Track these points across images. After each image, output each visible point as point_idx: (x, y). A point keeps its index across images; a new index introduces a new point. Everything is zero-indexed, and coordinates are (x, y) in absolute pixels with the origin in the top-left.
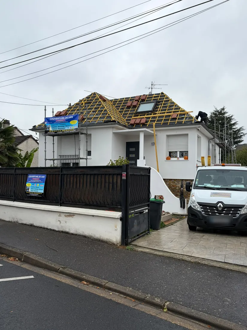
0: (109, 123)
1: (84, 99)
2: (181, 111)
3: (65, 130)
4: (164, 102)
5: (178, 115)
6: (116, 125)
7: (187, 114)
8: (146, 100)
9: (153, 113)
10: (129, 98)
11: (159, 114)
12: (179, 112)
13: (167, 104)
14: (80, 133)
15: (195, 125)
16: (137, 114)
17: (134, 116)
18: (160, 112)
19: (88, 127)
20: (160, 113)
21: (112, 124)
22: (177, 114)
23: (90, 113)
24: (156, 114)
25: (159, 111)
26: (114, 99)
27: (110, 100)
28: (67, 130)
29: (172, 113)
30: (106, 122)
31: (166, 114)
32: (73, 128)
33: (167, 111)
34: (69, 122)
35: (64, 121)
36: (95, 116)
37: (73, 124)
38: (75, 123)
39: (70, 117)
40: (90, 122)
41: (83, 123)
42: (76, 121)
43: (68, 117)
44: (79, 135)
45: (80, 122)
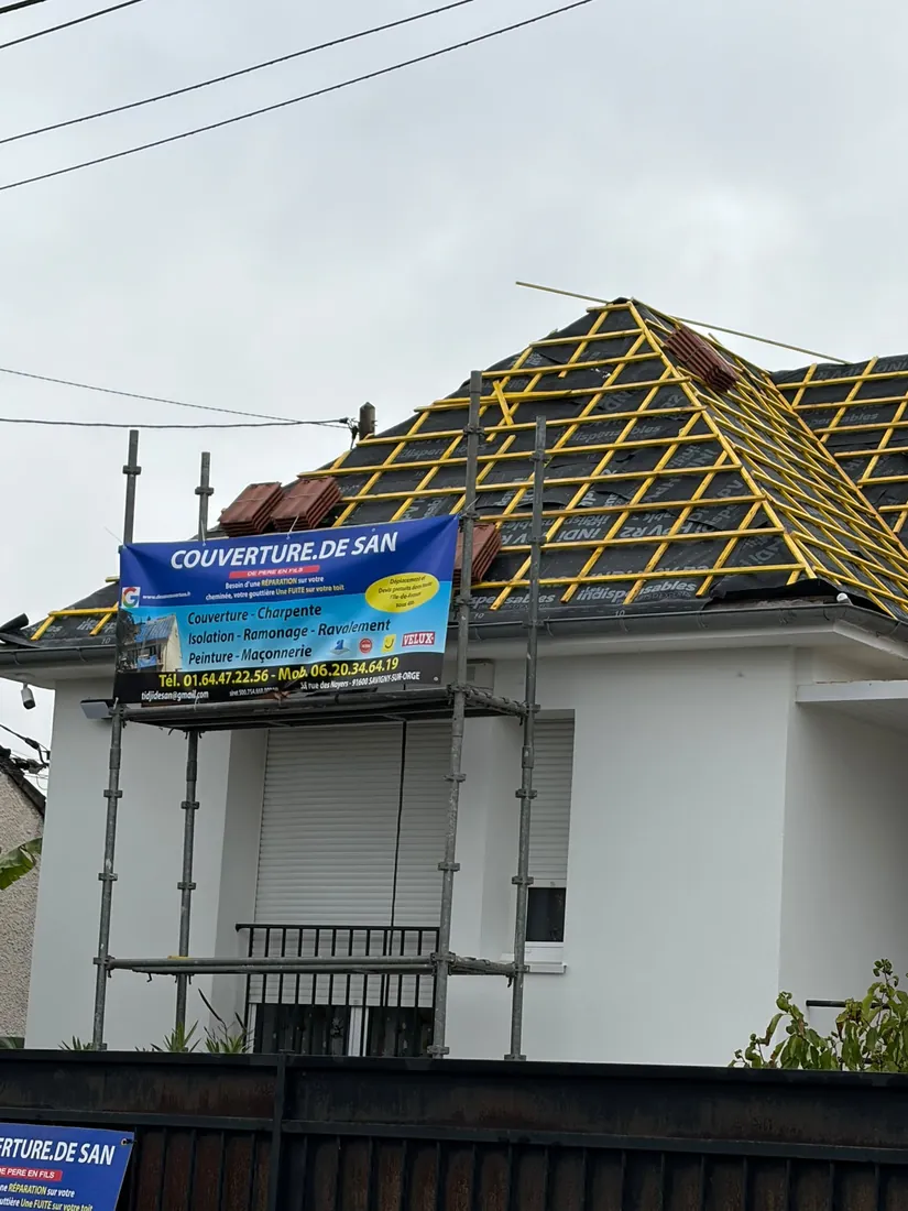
0: (764, 605)
1: (516, 370)
3: (309, 668)
6: (836, 630)
14: (460, 703)
19: (546, 648)
21: (790, 620)
23: (570, 508)
26: (810, 362)
27: (778, 378)
28: (323, 672)
30: (730, 595)
32: (389, 645)
34: (359, 586)
35: (307, 585)
36: (621, 530)
37: (393, 615)
38: (419, 602)
39: (365, 543)
40: (565, 597)
41: (498, 602)
42: (430, 578)
43: (351, 546)
44: (450, 725)
45: (466, 592)
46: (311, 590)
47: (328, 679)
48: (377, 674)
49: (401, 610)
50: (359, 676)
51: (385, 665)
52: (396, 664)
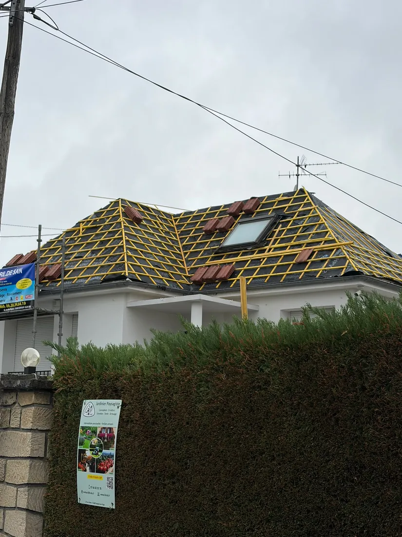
0: (114, 282)
1: (88, 220)
2: (326, 242)
3: (5, 305)
4: (298, 216)
5: (313, 253)
7: (338, 249)
8: (258, 213)
9: (257, 250)
10: (219, 207)
11: (271, 252)
12: (321, 245)
13: (301, 222)
14: (35, 312)
15: (345, 281)
16: (222, 252)
17: (214, 259)
18: (276, 245)
19: (66, 296)
20: (276, 249)
22: (311, 251)
23: (84, 258)
24: (264, 251)
25: (274, 244)
28: (8, 306)
29: (303, 248)
30: (107, 280)
31: (287, 250)
32: (22, 298)
33: (293, 243)
34: (14, 283)
35: (4, 283)
36: (93, 263)
37: (22, 290)
38: (28, 286)
39: (15, 271)
40: (74, 282)
41: (59, 284)
42: (30, 280)
43: (13, 272)
44: (33, 319)
45: (37, 283)
46: (4, 284)
47: (10, 308)
48: (20, 306)
49: (24, 288)
50: (16, 307)
51: (22, 303)
52: (25, 304)
